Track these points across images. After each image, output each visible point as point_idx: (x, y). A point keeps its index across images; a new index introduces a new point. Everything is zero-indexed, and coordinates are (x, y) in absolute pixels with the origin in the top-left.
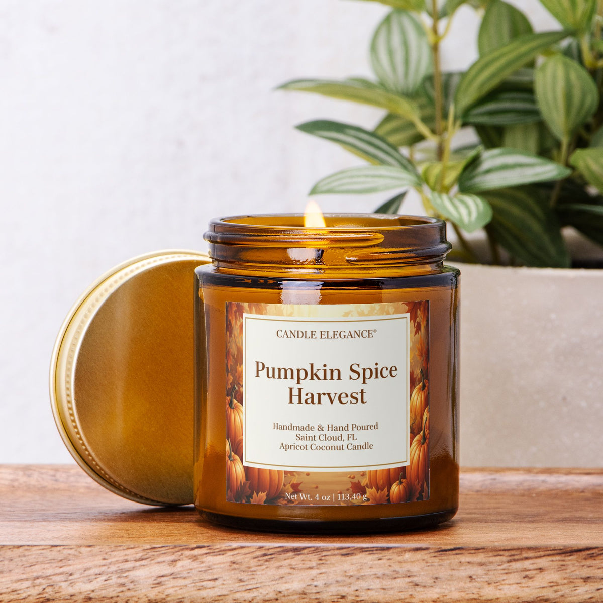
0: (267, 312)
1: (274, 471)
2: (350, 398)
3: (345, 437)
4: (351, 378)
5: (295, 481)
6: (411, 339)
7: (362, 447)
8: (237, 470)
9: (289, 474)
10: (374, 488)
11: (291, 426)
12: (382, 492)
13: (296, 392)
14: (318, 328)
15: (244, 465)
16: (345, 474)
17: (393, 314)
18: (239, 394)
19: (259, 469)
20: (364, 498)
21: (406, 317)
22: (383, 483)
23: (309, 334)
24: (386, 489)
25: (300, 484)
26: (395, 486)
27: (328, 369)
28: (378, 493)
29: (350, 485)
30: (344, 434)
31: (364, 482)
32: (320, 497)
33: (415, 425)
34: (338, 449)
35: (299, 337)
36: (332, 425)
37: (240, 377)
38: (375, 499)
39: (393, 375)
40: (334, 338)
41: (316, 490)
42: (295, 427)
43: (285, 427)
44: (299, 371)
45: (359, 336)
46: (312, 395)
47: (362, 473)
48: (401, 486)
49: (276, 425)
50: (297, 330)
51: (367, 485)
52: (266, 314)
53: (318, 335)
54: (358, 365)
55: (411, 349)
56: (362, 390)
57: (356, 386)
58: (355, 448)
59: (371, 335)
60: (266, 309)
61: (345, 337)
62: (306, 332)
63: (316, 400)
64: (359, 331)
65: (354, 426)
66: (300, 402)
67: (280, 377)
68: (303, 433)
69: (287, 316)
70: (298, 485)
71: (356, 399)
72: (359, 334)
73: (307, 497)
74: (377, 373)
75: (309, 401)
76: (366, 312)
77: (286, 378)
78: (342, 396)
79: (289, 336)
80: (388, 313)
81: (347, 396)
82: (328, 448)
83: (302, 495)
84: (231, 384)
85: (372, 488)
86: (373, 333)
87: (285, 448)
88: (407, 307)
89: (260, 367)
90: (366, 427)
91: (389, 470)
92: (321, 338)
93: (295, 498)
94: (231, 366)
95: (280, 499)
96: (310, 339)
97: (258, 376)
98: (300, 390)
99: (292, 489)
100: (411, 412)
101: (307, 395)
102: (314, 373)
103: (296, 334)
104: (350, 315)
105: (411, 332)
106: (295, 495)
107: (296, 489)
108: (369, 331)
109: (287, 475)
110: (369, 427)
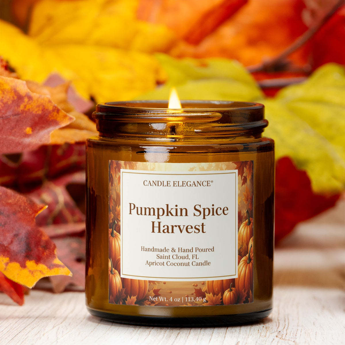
0: (137, 168)
1: (142, 280)
2: (194, 229)
3: (190, 257)
4: (194, 215)
5: (156, 287)
6: (239, 188)
7: (202, 264)
8: (117, 280)
9: (152, 283)
10: (211, 293)
11: (153, 249)
12: (217, 297)
13: (156, 225)
14: (172, 179)
15: (121, 277)
16: (190, 283)
17: (226, 170)
18: (117, 226)
19: (131, 279)
20: (204, 300)
21: (235, 173)
22: (218, 290)
23: (165, 184)
24: (220, 294)
25: (159, 290)
26: (227, 292)
27: (178, 208)
28: (214, 297)
29: (194, 291)
30: (190, 254)
31: (204, 289)
32: (173, 299)
33: (242, 249)
34: (186, 265)
35: (159, 185)
36: (181, 248)
37: (119, 214)
38: (212, 301)
39: (225, 213)
40: (183, 186)
41: (171, 294)
42: (156, 250)
43: (149, 249)
44: (158, 209)
45: (200, 185)
46: (168, 227)
47: (202, 283)
48: (231, 293)
49: (143, 248)
50: (157, 180)
51: (206, 291)
52: (136, 169)
53: (172, 184)
54: (200, 206)
55: (239, 195)
56: (203, 224)
57: (198, 221)
58: (198, 264)
59: (209, 185)
60: (136, 166)
61: (190, 186)
62: (163, 181)
63: (170, 230)
64: (201, 181)
65: (197, 249)
66: (159, 232)
67: (145, 214)
68: (161, 254)
69: (150, 170)
70: (158, 290)
71: (199, 230)
72: (200, 184)
73: (164, 299)
74: (214, 212)
75: (166, 231)
76: (206, 168)
77: (150, 214)
78: (188, 227)
79: (152, 185)
80: (222, 169)
81: (192, 228)
82: (179, 264)
83: (161, 298)
84: (112, 220)
85: (210, 294)
86: (210, 183)
87: (149, 264)
88: (236, 166)
89: (132, 207)
90: (206, 250)
91: (222, 281)
92: (174, 186)
93: (156, 300)
94: (112, 207)
95: (146, 300)
96: (166, 187)
97: (130, 213)
98: (159, 223)
99: (154, 293)
100: (239, 240)
101: (164, 227)
102: (169, 211)
103: (157, 183)
104: (194, 170)
105: (239, 183)
106: (156, 298)
107: (157, 293)
108: (208, 181)
109: (151, 283)
110: (207, 250)
